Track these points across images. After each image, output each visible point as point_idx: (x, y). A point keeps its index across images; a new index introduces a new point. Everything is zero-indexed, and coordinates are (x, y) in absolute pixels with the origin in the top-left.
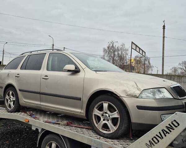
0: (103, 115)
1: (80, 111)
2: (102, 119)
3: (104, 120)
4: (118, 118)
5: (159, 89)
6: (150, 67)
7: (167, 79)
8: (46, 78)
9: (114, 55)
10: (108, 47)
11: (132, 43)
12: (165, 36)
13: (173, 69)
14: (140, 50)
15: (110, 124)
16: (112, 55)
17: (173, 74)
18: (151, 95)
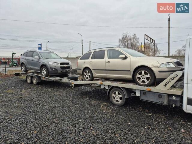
0: (142, 77)
1: (130, 76)
2: (141, 79)
3: (142, 79)
4: (149, 77)
5: (168, 63)
6: (158, 51)
7: (172, 58)
8: (109, 62)
9: (128, 44)
10: (123, 38)
11: (145, 35)
12: (170, 26)
13: (178, 51)
14: (149, 38)
15: (145, 80)
16: (126, 44)
17: (178, 55)
18: (165, 66)
